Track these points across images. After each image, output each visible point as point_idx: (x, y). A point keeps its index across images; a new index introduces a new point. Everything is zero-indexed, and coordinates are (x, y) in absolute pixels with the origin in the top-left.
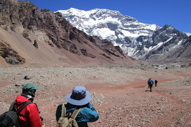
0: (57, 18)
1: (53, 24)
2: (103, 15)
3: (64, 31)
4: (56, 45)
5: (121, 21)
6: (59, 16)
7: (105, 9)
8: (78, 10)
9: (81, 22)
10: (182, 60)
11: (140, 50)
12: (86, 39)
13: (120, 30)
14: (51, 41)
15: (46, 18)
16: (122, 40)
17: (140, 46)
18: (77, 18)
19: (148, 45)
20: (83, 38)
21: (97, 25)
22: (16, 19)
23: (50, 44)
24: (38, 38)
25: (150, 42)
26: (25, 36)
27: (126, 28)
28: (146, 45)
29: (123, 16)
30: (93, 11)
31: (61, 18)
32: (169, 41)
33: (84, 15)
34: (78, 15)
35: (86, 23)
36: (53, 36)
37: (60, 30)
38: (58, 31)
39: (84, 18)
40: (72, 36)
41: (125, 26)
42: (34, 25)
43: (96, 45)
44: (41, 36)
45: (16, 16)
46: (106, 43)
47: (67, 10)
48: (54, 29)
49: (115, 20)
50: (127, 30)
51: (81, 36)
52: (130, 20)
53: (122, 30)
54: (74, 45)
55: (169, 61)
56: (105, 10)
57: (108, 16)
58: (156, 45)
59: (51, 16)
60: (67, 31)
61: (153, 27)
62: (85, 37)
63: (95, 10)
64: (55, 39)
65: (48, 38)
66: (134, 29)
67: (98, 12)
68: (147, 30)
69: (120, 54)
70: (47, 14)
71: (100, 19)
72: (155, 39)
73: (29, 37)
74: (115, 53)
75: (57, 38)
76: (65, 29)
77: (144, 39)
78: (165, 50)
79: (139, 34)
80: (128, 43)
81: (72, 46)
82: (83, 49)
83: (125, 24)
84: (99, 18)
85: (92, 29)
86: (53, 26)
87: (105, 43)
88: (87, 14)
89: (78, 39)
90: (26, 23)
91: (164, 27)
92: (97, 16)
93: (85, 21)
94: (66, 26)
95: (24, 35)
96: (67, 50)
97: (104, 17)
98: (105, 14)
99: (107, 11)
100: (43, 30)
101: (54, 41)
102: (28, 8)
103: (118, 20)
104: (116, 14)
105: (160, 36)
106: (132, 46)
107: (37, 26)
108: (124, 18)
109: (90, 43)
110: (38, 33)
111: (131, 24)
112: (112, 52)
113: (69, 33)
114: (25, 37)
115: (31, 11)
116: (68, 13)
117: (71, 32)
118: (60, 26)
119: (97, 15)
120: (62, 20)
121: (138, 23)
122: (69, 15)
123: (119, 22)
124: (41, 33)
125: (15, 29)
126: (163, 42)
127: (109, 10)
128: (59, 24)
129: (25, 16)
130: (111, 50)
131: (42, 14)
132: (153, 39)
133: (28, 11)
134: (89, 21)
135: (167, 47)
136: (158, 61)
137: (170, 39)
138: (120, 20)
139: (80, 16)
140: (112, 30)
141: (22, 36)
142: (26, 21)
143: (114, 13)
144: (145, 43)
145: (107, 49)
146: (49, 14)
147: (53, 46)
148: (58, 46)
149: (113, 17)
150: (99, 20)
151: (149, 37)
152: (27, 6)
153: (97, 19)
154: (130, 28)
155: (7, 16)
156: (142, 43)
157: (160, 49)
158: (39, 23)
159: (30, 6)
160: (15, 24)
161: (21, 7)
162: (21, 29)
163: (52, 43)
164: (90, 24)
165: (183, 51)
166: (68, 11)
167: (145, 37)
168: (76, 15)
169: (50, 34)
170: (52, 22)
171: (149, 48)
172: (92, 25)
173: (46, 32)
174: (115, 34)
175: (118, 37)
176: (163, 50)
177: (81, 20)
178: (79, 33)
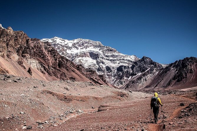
0: (46, 47)
1: (42, 53)
2: (85, 45)
3: (53, 60)
4: (48, 72)
5: (103, 51)
6: (48, 45)
7: (87, 40)
8: (61, 39)
9: (64, 50)
10: (160, 90)
11: (121, 79)
12: (73, 68)
13: (101, 59)
14: (42, 69)
15: (36, 47)
16: (103, 69)
17: (121, 75)
18: (60, 46)
19: (128, 74)
20: (71, 67)
21: (79, 54)
22: (12, 48)
23: (42, 72)
24: (31, 65)
25: (129, 72)
26: (20, 63)
27: (107, 58)
28: (126, 74)
29: (104, 47)
30: (76, 41)
31: (50, 48)
32: (148, 71)
33: (67, 44)
34: (61, 44)
35: (69, 51)
36: (44, 64)
37: (49, 58)
38: (48, 60)
39: (66, 47)
40: (60, 65)
41: (107, 56)
42: (28, 53)
43: (83, 74)
44: (34, 64)
45: (12, 45)
46: (91, 72)
47: (51, 39)
48: (44, 57)
49: (96, 50)
50: (108, 60)
51: (68, 64)
52: (111, 50)
53: (103, 60)
54: (64, 73)
55: (148, 90)
57: (91, 46)
58: (136, 74)
59: (41, 45)
60: (56, 60)
61: (132, 58)
62: (72, 66)
63: (78, 40)
64: (47, 67)
65: (40, 67)
66: (114, 59)
67: (81, 42)
68: (126, 60)
69: (103, 82)
70: (37, 43)
71: (82, 49)
72: (134, 70)
73: (24, 64)
74: (99, 81)
75: (48, 66)
76: (54, 58)
77: (124, 69)
78: (144, 79)
79: (119, 64)
80: (109, 72)
81: (62, 74)
82: (72, 77)
83: (106, 54)
84: (82, 47)
85: (75, 58)
86: (43, 55)
87: (89, 72)
88: (70, 43)
89: (66, 68)
90: (21, 51)
91: (142, 59)
92: (80, 45)
93: (68, 50)
94: (55, 55)
95: (18, 62)
96: (58, 78)
97: (87, 47)
98: (87, 44)
99: (89, 41)
100: (35, 58)
101: (46, 69)
102: (23, 38)
103: (100, 50)
104: (98, 45)
105: (139, 67)
106: (113, 75)
107: (30, 55)
108: (106, 49)
109: (77, 72)
110: (31, 61)
111: (112, 54)
112: (96, 80)
113: (57, 61)
114: (20, 65)
115: (25, 41)
116: (52, 41)
117: (59, 61)
118: (49, 54)
120: (51, 50)
121: (118, 54)
122: (53, 44)
123: (101, 52)
124: (34, 61)
125: (11, 57)
126: (142, 73)
127: (91, 40)
128: (48, 53)
129: (19, 45)
130: (95, 78)
131: (32, 43)
132: (132, 70)
133: (22, 40)
134: (72, 50)
135: (146, 77)
136: (138, 90)
137: (148, 69)
138: (101, 50)
139: (63, 44)
140: (94, 59)
141: (17, 63)
142: (20, 49)
143: (96, 43)
144: (125, 72)
145: (92, 78)
146: (39, 43)
147: (45, 74)
148: (49, 74)
149: (95, 46)
151: (128, 67)
152: (22, 36)
153: (80, 48)
154: (111, 58)
155: (4, 45)
156: (123, 73)
157: (140, 78)
158: (32, 52)
159: (25, 36)
160: (10, 52)
161: (16, 37)
162: (15, 57)
163: (44, 71)
164: (72, 53)
165: (161, 81)
167: (125, 67)
168: (60, 43)
169: (42, 62)
170: (42, 51)
171: (129, 78)
172: (75, 54)
173: (38, 60)
174: (96, 63)
175: (99, 66)
176: (142, 80)
177: (64, 48)
178: (67, 62)
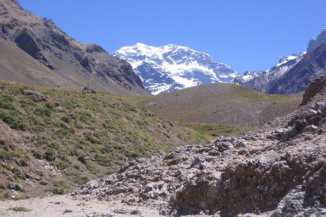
2: (184, 57)
5: (214, 71)
8: (146, 46)
29: (217, 64)
30: (167, 49)
33: (154, 55)
39: (155, 60)
47: (132, 47)
56: (186, 49)
57: (193, 60)
63: (170, 47)
67: (176, 51)
83: (221, 76)
84: (178, 61)
88: (158, 53)
92: (175, 58)
97: (187, 61)
98: (187, 56)
99: (189, 52)
103: (209, 68)
104: (205, 59)
111: (228, 76)
116: (135, 51)
119: (174, 56)
122: (138, 55)
123: (212, 72)
127: (192, 50)
134: (164, 65)
138: (212, 69)
139: (150, 55)
150: (178, 64)
153: (175, 62)
166: (135, 49)
168: (146, 55)
